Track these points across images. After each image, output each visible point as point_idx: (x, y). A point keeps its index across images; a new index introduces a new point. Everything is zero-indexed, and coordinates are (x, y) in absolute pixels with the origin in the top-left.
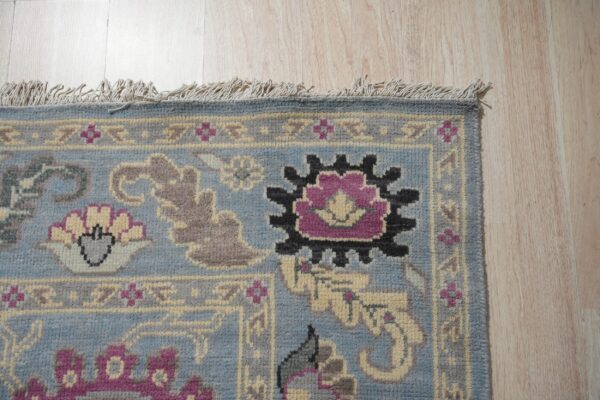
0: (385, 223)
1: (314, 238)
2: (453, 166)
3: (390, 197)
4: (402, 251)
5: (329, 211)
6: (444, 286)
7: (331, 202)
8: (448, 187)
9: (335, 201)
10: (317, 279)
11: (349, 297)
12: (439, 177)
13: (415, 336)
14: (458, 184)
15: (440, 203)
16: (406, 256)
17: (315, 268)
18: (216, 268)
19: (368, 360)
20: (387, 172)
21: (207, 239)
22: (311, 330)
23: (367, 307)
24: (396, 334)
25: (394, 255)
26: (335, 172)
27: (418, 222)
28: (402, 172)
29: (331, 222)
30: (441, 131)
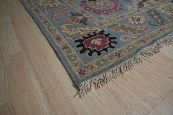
0: (84, 44)
1: (98, 35)
2: (74, 64)
3: (87, 49)
4: (76, 42)
5: (99, 40)
6: (62, 39)
7: (101, 42)
8: (73, 58)
9: (100, 42)
10: (91, 30)
11: (82, 31)
12: (77, 59)
13: (63, 31)
14: (70, 60)
15: (73, 53)
16: (74, 41)
17: (93, 31)
18: (112, 24)
19: (71, 25)
20: (93, 54)
21: (119, 27)
22: (85, 24)
23: (77, 30)
24: (68, 30)
25: (77, 40)
26: (105, 48)
27: (76, 48)
28: (88, 56)
29: (97, 39)
30: (84, 71)
